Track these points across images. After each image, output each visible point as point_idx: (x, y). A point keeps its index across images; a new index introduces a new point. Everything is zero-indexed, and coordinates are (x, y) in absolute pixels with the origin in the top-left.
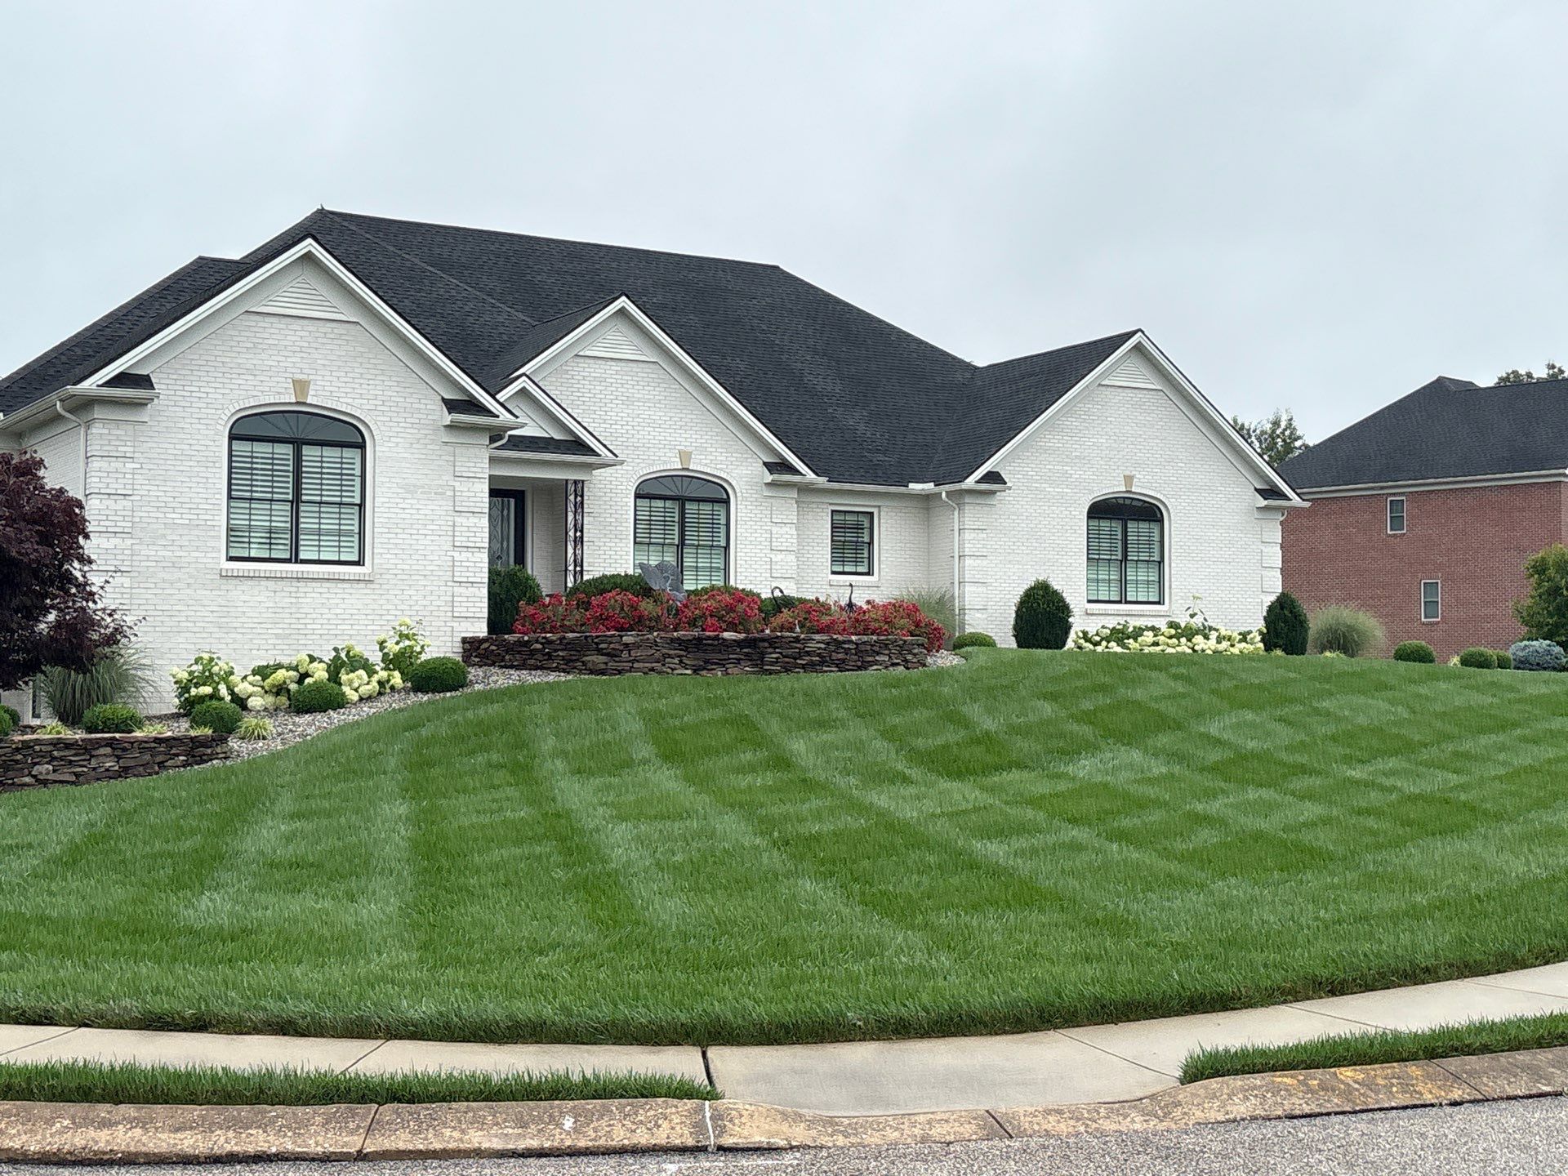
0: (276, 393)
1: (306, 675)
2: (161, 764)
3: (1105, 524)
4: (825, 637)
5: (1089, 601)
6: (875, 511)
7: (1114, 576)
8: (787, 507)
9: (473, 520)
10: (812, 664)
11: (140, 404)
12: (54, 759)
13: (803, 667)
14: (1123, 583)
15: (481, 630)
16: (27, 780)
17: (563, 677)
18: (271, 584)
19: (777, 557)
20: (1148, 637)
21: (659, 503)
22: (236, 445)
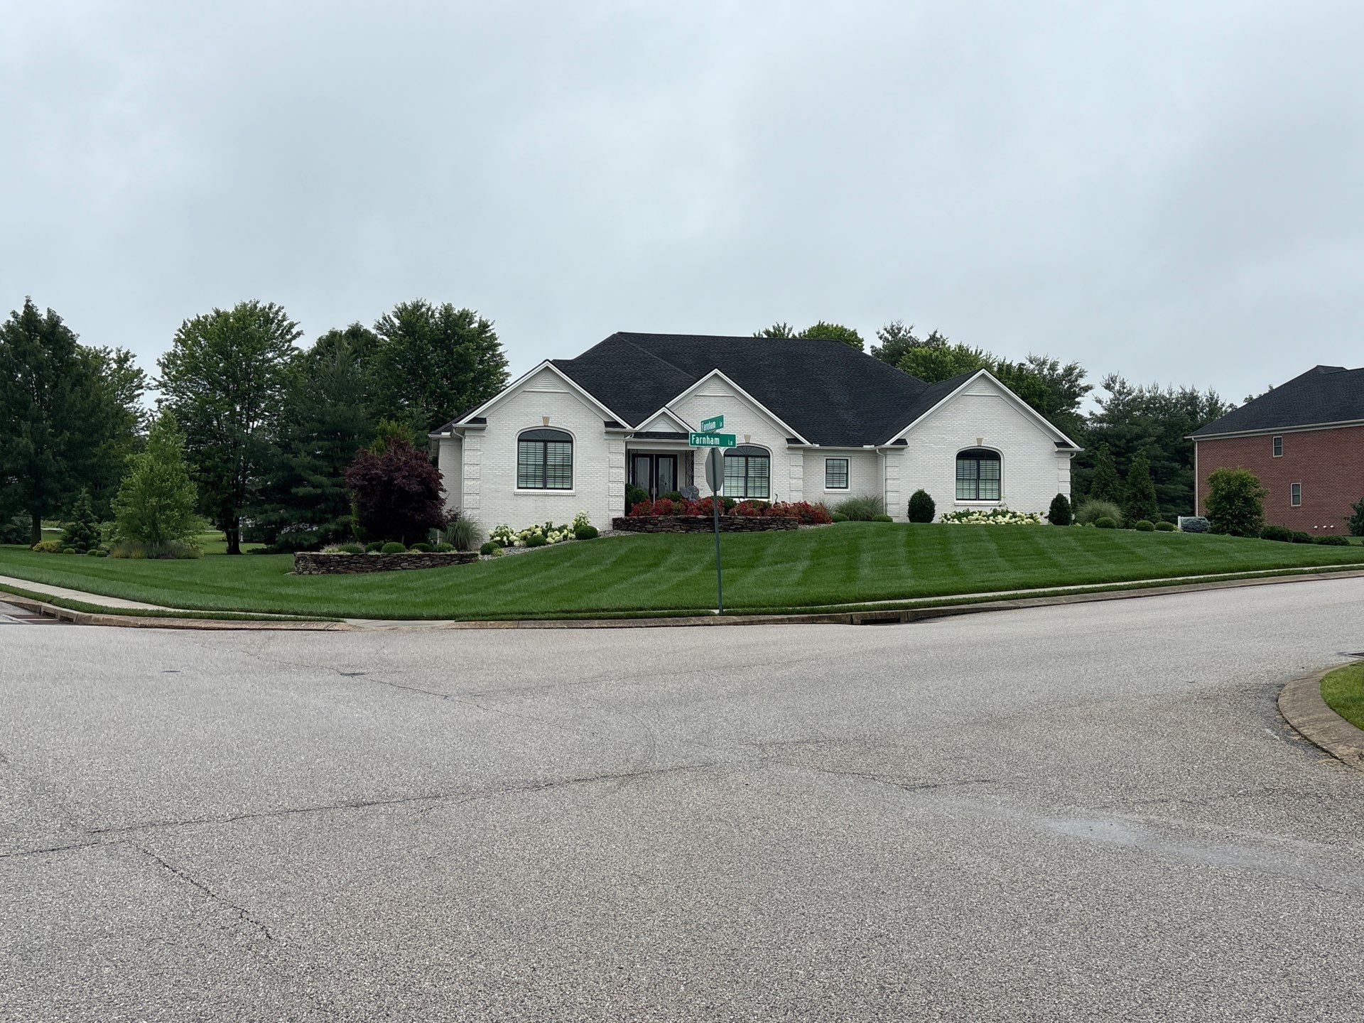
0: (536, 422)
1: (534, 533)
2: (448, 564)
3: (967, 462)
5: (957, 499)
6: (849, 459)
7: (973, 486)
8: (798, 459)
9: (618, 470)
11: (483, 429)
12: (408, 561)
14: (977, 490)
15: (621, 515)
16: (399, 568)
18: (534, 497)
19: (793, 481)
22: (521, 443)
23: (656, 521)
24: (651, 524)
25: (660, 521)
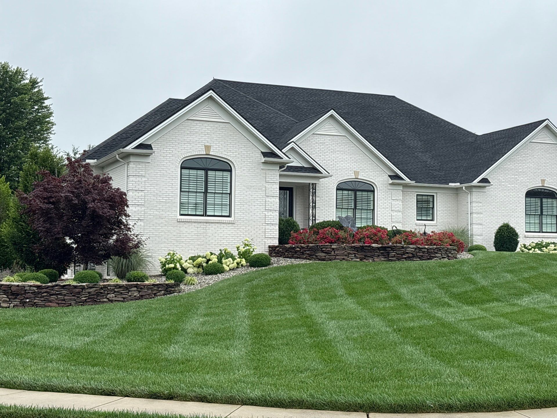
0: (198, 151)
1: (209, 260)
2: (155, 294)
3: (533, 199)
4: (414, 246)
5: (526, 232)
6: (435, 195)
7: (537, 221)
8: (398, 193)
9: (273, 199)
10: (409, 257)
11: (147, 156)
12: (115, 292)
13: (405, 258)
14: (541, 224)
15: (276, 242)
16: (105, 300)
17: (308, 262)
18: (196, 224)
19: (394, 214)
20: (552, 247)
21: (345, 192)
22: (184, 171)
23: (329, 249)
24: (323, 251)
25: (333, 249)
